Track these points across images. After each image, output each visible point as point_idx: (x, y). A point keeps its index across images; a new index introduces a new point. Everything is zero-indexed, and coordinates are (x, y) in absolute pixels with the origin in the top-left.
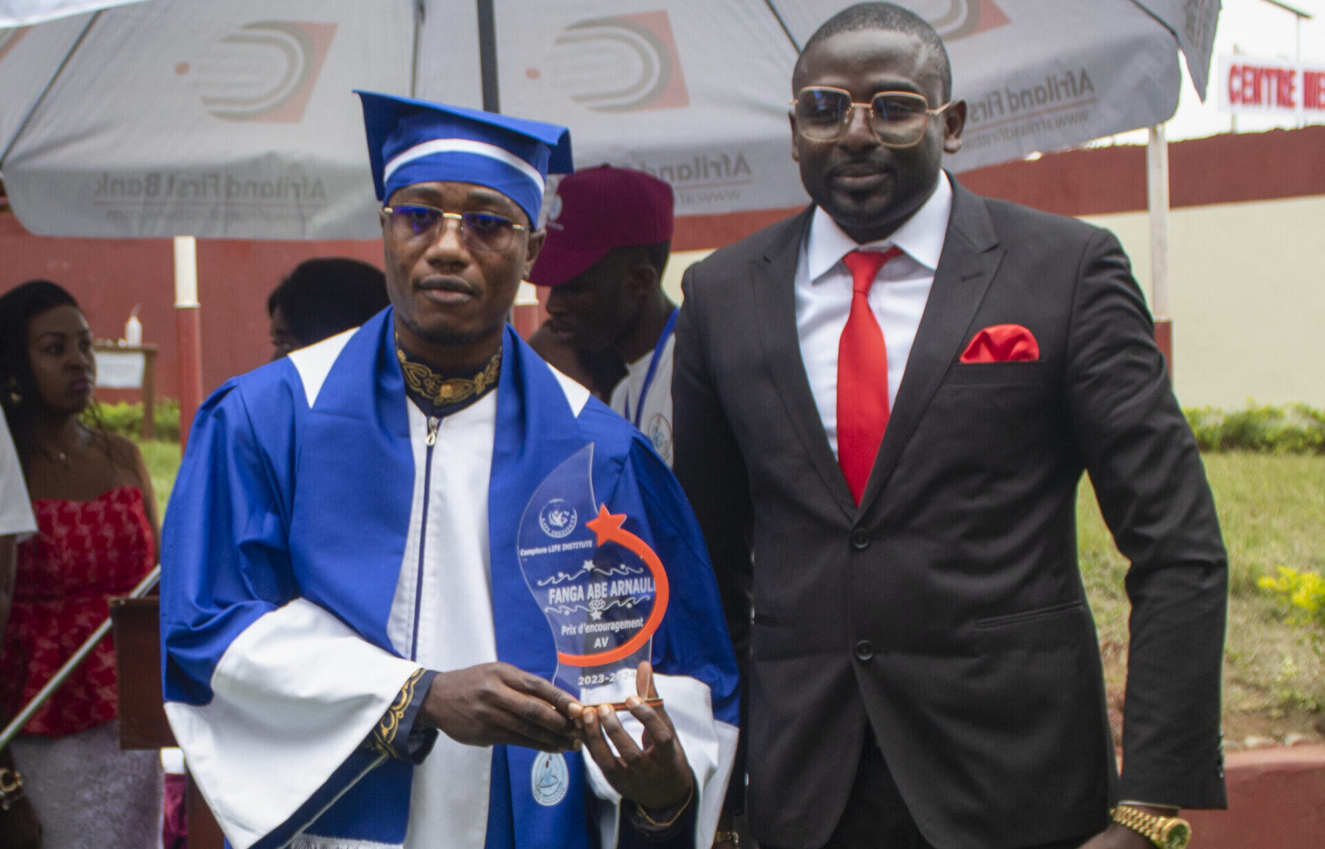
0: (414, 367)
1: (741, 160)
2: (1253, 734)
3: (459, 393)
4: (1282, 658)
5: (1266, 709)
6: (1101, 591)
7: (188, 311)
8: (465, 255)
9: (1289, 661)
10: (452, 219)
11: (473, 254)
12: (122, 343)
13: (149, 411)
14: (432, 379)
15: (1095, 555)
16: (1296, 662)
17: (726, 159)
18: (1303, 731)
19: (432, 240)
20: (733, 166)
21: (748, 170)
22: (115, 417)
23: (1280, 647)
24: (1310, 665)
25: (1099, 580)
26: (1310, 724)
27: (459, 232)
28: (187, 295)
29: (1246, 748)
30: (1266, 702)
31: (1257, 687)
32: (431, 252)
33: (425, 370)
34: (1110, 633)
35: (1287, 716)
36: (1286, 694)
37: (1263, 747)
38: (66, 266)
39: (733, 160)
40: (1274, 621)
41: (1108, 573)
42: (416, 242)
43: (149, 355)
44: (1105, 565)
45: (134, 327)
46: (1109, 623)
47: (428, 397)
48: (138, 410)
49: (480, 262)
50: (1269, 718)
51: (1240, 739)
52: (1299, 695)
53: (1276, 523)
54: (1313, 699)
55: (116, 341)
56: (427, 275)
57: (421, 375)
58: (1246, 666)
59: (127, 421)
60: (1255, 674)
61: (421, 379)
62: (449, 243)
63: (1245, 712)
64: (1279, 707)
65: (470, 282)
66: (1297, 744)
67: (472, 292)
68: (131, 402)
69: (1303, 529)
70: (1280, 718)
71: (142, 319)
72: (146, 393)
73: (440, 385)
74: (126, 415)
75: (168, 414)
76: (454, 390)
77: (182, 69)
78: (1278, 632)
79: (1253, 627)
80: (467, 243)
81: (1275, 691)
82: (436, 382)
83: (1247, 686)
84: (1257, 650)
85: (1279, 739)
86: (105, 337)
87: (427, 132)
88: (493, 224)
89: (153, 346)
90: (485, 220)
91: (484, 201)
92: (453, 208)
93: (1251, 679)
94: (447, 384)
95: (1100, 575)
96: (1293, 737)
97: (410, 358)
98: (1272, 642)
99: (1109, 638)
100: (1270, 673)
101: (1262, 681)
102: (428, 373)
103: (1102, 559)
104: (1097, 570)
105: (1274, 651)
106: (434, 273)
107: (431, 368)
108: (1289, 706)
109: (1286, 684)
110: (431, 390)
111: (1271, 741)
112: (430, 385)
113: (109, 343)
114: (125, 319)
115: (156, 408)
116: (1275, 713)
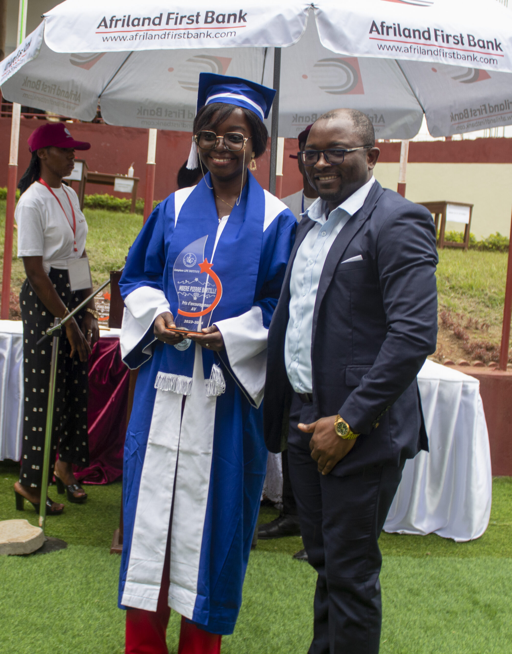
1: (382, 117)
6: (483, 304)
7: (151, 165)
12: (126, 176)
13: (134, 202)
15: (483, 290)
17: (376, 116)
20: (378, 119)
21: (384, 121)
22: (121, 203)
25: (483, 300)
28: (151, 159)
34: (485, 320)
38: (108, 145)
39: (379, 117)
41: (487, 297)
43: (136, 181)
44: (486, 295)
45: (131, 170)
46: (485, 316)
48: (130, 201)
55: (124, 175)
59: (125, 205)
68: (127, 198)
71: (134, 168)
72: (133, 195)
74: (125, 203)
75: (140, 204)
77: (171, 70)
86: (120, 173)
89: (138, 178)
95: (484, 298)
99: (485, 322)
103: (485, 292)
104: (483, 296)
113: (122, 175)
114: (129, 167)
115: (137, 201)
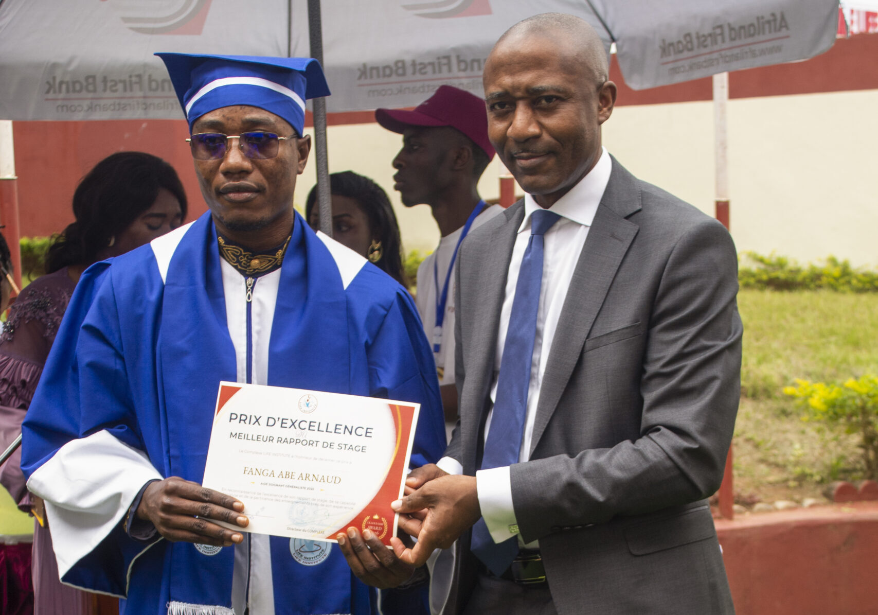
0: (230, 247)
2: (780, 499)
3: (265, 264)
4: (791, 444)
5: (786, 481)
8: (247, 165)
9: (797, 446)
10: (234, 140)
11: (253, 162)
14: (244, 256)
16: (802, 447)
18: (814, 497)
19: (223, 157)
23: (790, 436)
24: (813, 449)
26: (819, 491)
27: (241, 148)
29: (777, 510)
30: (784, 476)
31: (777, 465)
32: (222, 166)
33: (240, 250)
35: (800, 486)
36: (798, 470)
37: (789, 509)
40: (783, 418)
42: (212, 161)
47: (243, 269)
49: (261, 168)
50: (788, 487)
51: (772, 503)
52: (808, 471)
53: (775, 345)
54: (818, 473)
56: (224, 183)
57: (236, 253)
58: (768, 450)
60: (775, 455)
61: (237, 257)
62: (235, 158)
63: (770, 483)
64: (795, 479)
65: (255, 183)
66: (812, 506)
67: (259, 190)
69: (793, 349)
70: (795, 488)
73: (251, 260)
76: (261, 263)
78: (786, 425)
79: (769, 421)
80: (248, 156)
81: (790, 468)
82: (247, 257)
83: (769, 464)
84: (774, 439)
85: (799, 502)
87: (209, 76)
88: (264, 139)
90: (258, 137)
91: (255, 123)
92: (233, 132)
93: (772, 459)
94: (256, 259)
96: (808, 502)
97: (228, 242)
98: (785, 432)
100: (784, 455)
101: (780, 460)
102: (241, 251)
105: (786, 439)
106: (229, 181)
107: (242, 248)
108: (802, 478)
109: (797, 464)
110: (244, 264)
111: (792, 504)
112: (244, 260)
116: (792, 484)
